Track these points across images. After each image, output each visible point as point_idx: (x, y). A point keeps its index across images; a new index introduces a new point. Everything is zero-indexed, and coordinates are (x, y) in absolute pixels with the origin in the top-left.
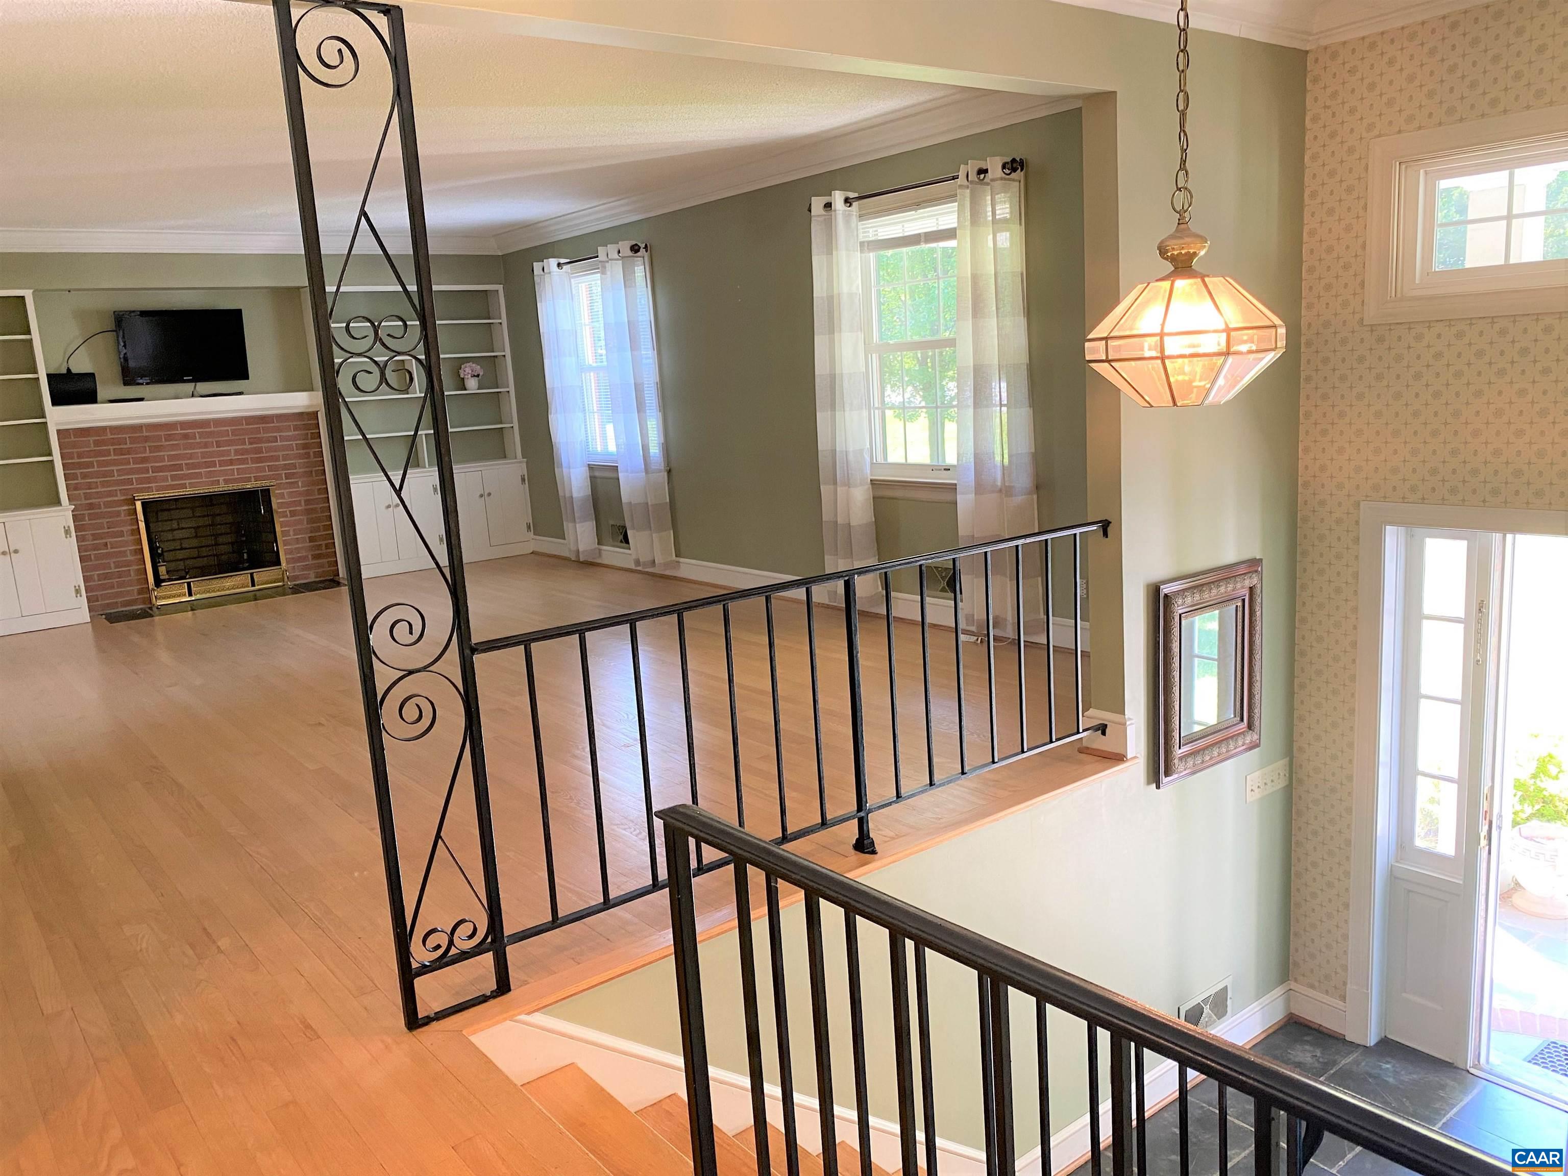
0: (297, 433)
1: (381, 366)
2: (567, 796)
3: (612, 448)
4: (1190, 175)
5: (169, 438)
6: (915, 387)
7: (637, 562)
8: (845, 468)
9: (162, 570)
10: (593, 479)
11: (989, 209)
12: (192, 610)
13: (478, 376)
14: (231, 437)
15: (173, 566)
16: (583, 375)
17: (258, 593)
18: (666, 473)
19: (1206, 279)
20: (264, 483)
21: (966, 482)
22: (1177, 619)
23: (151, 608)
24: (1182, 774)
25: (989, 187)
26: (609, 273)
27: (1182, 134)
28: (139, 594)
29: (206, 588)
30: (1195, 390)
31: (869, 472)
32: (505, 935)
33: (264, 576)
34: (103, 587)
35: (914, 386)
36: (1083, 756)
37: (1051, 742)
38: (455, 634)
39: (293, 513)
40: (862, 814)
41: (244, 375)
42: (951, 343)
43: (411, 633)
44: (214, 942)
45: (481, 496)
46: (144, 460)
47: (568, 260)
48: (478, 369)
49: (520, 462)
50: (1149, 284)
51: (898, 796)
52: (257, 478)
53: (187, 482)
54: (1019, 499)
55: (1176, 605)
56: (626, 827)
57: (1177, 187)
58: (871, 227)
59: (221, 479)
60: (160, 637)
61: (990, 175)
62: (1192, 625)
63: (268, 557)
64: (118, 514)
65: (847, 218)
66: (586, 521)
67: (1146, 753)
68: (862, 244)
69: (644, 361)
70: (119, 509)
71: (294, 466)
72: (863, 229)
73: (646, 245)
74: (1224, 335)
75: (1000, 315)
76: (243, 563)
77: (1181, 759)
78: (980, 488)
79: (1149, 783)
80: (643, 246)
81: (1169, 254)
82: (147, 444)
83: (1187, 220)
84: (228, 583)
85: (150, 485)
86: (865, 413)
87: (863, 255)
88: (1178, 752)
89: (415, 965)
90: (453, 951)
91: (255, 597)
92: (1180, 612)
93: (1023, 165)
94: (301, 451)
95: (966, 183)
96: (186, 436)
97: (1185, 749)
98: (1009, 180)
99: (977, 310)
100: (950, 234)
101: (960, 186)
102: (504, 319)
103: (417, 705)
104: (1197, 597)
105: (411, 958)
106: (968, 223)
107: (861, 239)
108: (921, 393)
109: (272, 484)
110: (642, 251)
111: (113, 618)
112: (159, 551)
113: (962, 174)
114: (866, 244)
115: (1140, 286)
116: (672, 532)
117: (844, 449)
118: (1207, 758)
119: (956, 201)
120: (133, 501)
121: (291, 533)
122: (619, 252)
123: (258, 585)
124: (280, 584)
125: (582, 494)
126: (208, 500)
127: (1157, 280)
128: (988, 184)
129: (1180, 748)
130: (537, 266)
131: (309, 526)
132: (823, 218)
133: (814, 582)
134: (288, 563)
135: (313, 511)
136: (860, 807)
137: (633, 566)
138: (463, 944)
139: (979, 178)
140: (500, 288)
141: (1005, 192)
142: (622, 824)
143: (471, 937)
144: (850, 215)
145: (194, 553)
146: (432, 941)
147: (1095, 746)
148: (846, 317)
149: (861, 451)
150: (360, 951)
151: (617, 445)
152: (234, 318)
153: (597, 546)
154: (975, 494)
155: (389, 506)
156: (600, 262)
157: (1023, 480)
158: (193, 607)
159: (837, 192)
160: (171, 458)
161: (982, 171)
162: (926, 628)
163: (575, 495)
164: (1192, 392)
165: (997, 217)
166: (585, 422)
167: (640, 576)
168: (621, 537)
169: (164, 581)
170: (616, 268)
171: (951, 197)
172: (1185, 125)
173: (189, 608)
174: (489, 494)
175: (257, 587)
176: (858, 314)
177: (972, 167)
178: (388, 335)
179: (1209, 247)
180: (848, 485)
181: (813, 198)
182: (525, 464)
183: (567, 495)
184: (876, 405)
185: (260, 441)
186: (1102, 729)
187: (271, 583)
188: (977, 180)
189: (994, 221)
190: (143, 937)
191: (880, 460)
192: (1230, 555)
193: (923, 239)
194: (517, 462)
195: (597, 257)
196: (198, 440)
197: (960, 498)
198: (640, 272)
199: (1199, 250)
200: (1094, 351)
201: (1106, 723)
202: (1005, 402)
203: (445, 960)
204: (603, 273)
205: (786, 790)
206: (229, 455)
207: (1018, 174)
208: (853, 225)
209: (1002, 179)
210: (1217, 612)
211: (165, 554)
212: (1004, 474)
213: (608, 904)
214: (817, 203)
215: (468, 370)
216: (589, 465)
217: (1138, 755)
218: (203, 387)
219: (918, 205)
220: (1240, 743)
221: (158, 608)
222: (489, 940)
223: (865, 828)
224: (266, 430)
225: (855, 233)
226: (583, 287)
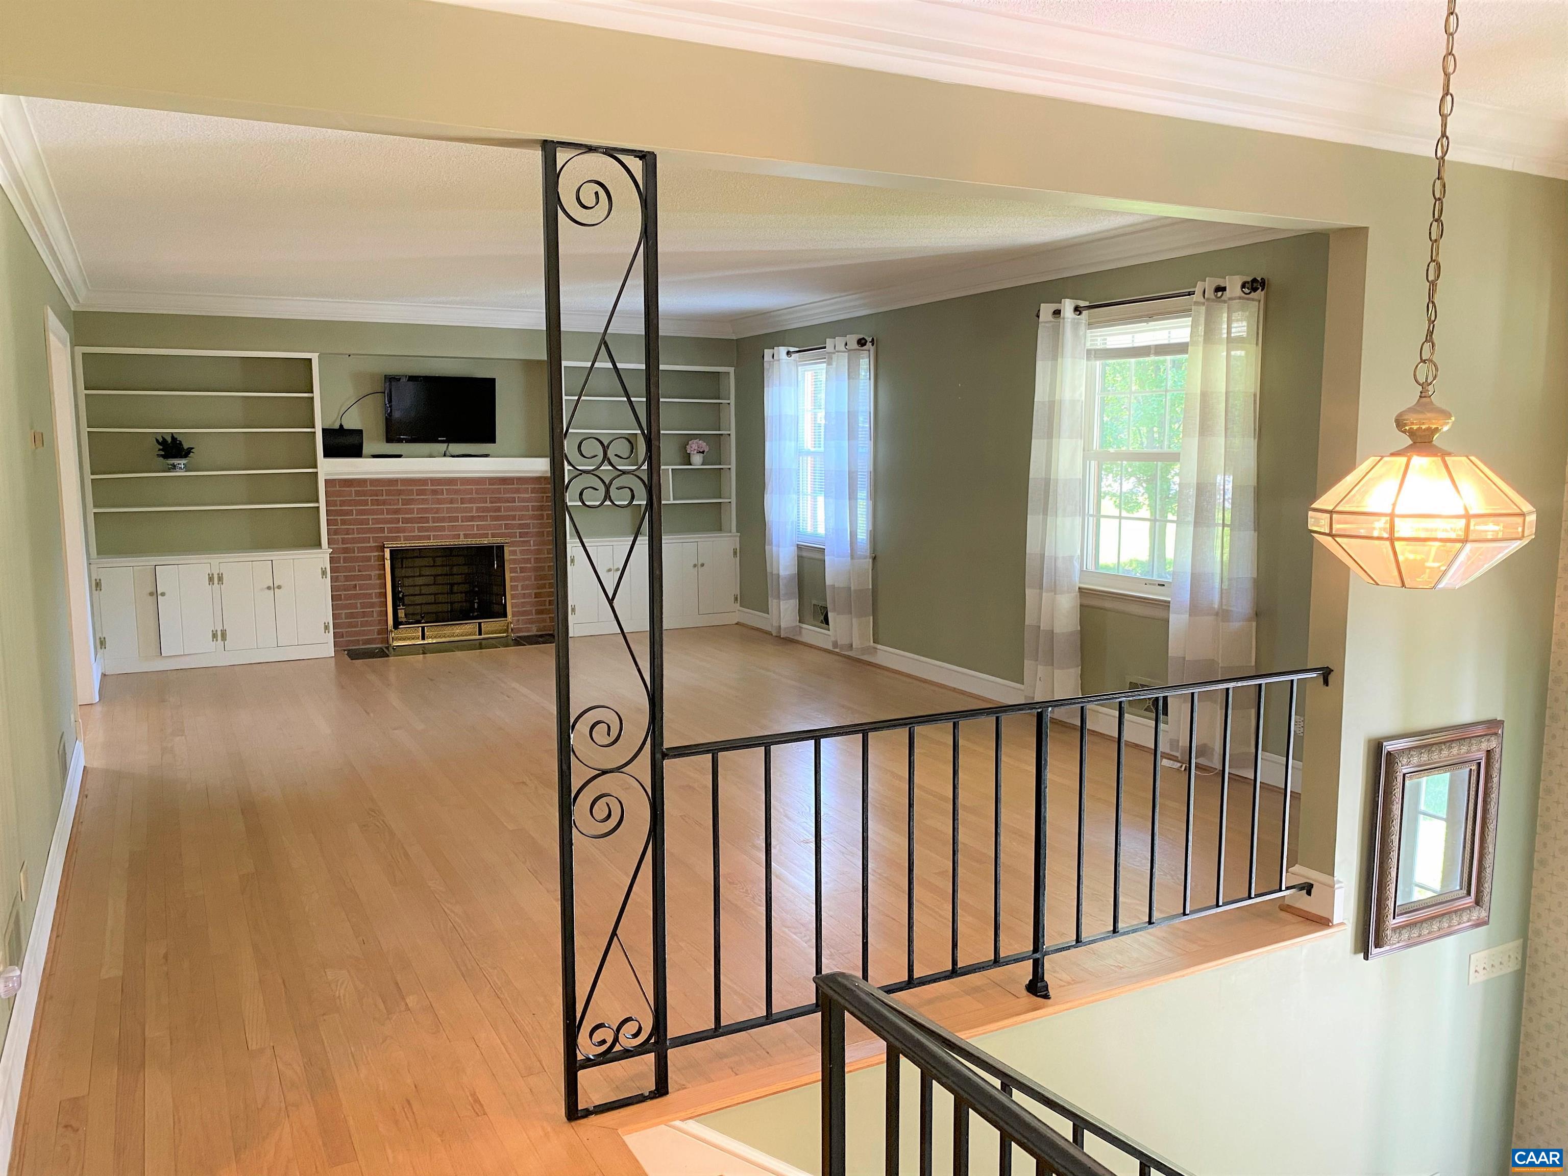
0: (533, 495)
1: (607, 483)
2: (743, 888)
3: (821, 530)
4: (1436, 348)
5: (421, 492)
6: (1139, 479)
7: (835, 644)
8: (1053, 574)
9: (401, 614)
10: (800, 558)
11: (1225, 326)
12: (424, 653)
13: (703, 452)
14: (474, 496)
15: (411, 610)
16: (801, 458)
17: (484, 642)
18: (871, 560)
19: (1447, 458)
20: (498, 540)
21: (1180, 598)
22: (1400, 779)
23: (387, 648)
24: (1394, 946)
25: (1226, 304)
26: (834, 364)
27: (1431, 305)
28: (379, 634)
29: (437, 634)
30: (1428, 571)
31: (1077, 579)
32: (668, 1038)
33: (491, 626)
34: (350, 625)
35: (1137, 478)
36: (1283, 915)
37: (1250, 898)
38: (649, 739)
39: (522, 570)
40: (1037, 956)
41: (492, 440)
42: (1174, 457)
43: (609, 735)
44: (403, 999)
45: (695, 566)
46: (396, 512)
47: (797, 349)
48: (704, 446)
49: (736, 536)
50: (1382, 457)
51: (1078, 940)
52: (493, 536)
53: (432, 534)
54: (1236, 625)
55: (1400, 764)
56: (797, 931)
57: (1421, 359)
58: (1101, 336)
59: (462, 533)
60: (392, 677)
61: (1228, 293)
62: (1418, 786)
63: (496, 608)
64: (368, 559)
65: (1076, 326)
66: (791, 599)
67: (1355, 920)
68: (1089, 351)
69: (860, 450)
70: (371, 554)
71: (527, 526)
72: (1091, 336)
73: (873, 339)
74: (1463, 521)
75: (1228, 434)
76: (473, 612)
77: (1394, 930)
78: (1195, 609)
79: (1356, 952)
80: (870, 339)
81: (1407, 428)
82: (400, 498)
83: (1430, 393)
84: (458, 630)
85: (399, 535)
86: (1078, 520)
87: (1089, 362)
88: (1392, 922)
89: (580, 1057)
90: (617, 1048)
91: (480, 645)
92: (1405, 771)
93: (1264, 285)
94: (536, 513)
95: (1202, 300)
96: (435, 492)
97: (1399, 920)
98: (1248, 299)
99: (1205, 429)
100: (1181, 348)
101: (1197, 303)
102: (732, 401)
103: (608, 805)
104: (1425, 757)
105: (577, 1050)
106: (1201, 339)
107: (1089, 345)
108: (1144, 485)
109: (507, 541)
110: (869, 345)
111: (354, 655)
112: (400, 596)
113: (1198, 290)
114: (1093, 352)
115: (1372, 459)
116: (872, 618)
117: (1053, 554)
118: (1425, 932)
119: (1189, 316)
120: (383, 548)
121: (520, 588)
122: (846, 344)
123: (484, 635)
124: (505, 635)
125: (788, 573)
126: (449, 552)
127: (1393, 455)
128: (1225, 302)
129: (1394, 918)
130: (768, 353)
131: (535, 583)
132: (1052, 324)
133: (1005, 711)
134: (513, 616)
135: (541, 569)
136: (1036, 949)
137: (831, 648)
138: (627, 1041)
139: (1216, 296)
140: (731, 370)
141: (1243, 311)
142: (794, 928)
143: (636, 1035)
144: (1078, 324)
145: (431, 599)
146: (599, 1035)
147: (1298, 905)
148: (1066, 422)
149: (1071, 558)
150: (533, 1028)
151: (826, 529)
152: (488, 385)
153: (798, 624)
154: (1190, 615)
155: (610, 570)
156: (827, 353)
157: (1242, 605)
158: (424, 650)
159: (1067, 301)
160: (420, 511)
161: (1220, 289)
162: (1123, 745)
163: (782, 573)
164: (1424, 573)
165: (1233, 335)
166: (798, 504)
167: (837, 658)
168: (822, 618)
169: (402, 623)
170: (842, 360)
171: (1184, 312)
172: (1435, 296)
173: (421, 652)
174: (703, 565)
175: (483, 636)
176: (1080, 420)
177: (1209, 284)
178: (616, 455)
179: (1453, 423)
180: (1054, 590)
181: (1042, 304)
182: (738, 538)
183: (775, 572)
184: (1091, 512)
185: (499, 500)
186: (1308, 888)
187: (496, 633)
188: (1214, 297)
189: (1230, 339)
190: (342, 983)
191: (1091, 567)
192: (1466, 714)
193: (1152, 351)
194: (731, 536)
195: (825, 348)
196: (445, 496)
197: (1173, 618)
198: (865, 364)
199: (1442, 426)
200: (1317, 522)
201: (1311, 882)
202: (1228, 522)
203: (609, 1056)
204: (829, 364)
205: (959, 911)
206: (470, 512)
207: (1259, 294)
208: (1081, 333)
209: (1240, 298)
210: (1448, 775)
211: (406, 598)
212: (1222, 598)
213: (770, 1018)
214: (1046, 310)
215: (695, 446)
216: (798, 545)
217: (1345, 921)
218: (455, 448)
219: (1151, 317)
220: (1465, 918)
221: (393, 649)
222: (652, 1041)
223: (1040, 970)
224: (506, 491)
225: (1083, 342)
226: (809, 376)
